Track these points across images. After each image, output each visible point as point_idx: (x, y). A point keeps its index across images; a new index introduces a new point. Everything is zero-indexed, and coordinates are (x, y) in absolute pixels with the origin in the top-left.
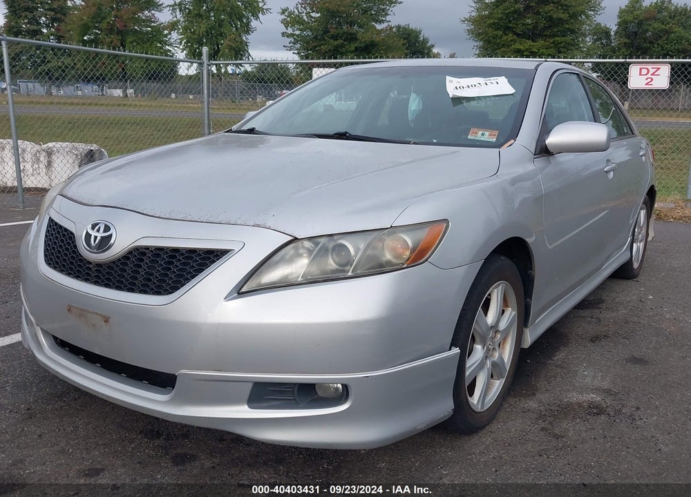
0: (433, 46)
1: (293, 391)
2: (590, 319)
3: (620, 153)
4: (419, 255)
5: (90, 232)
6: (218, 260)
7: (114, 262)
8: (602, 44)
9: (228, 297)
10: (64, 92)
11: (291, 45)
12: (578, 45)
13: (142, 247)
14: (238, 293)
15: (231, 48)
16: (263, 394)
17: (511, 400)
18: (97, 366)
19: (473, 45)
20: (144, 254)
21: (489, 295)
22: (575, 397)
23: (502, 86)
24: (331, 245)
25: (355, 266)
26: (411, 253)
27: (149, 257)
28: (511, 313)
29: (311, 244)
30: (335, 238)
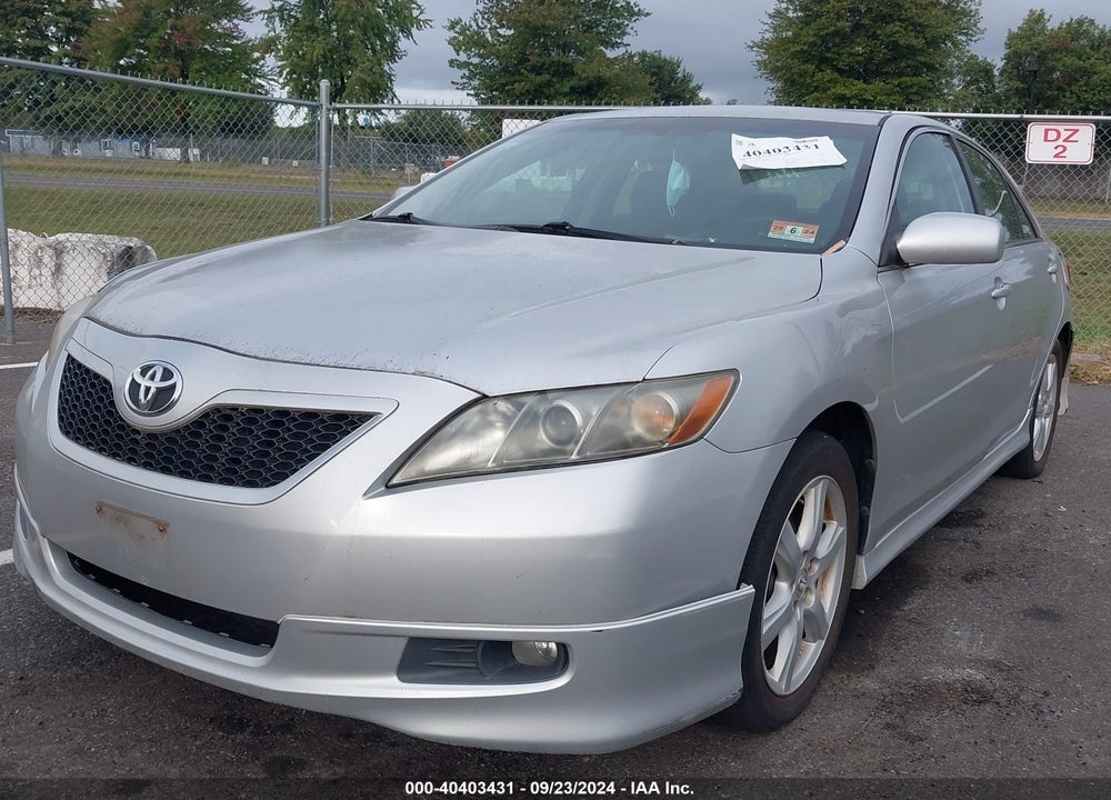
0: (700, 88)
1: (475, 653)
2: (962, 543)
3: (1015, 269)
4: (689, 428)
5: (139, 379)
6: (354, 429)
7: (177, 431)
8: (979, 89)
9: (370, 493)
10: (84, 150)
11: (465, 80)
12: (940, 90)
13: (226, 407)
14: (387, 487)
15: (363, 84)
16: (424, 657)
17: (835, 678)
18: (142, 606)
19: (767, 85)
20: (229, 418)
21: (802, 498)
22: (941, 673)
23: (823, 152)
24: (542, 409)
25: (584, 442)
26: (677, 425)
27: (238, 424)
28: (836, 530)
29: (510, 406)
30: (550, 396)
